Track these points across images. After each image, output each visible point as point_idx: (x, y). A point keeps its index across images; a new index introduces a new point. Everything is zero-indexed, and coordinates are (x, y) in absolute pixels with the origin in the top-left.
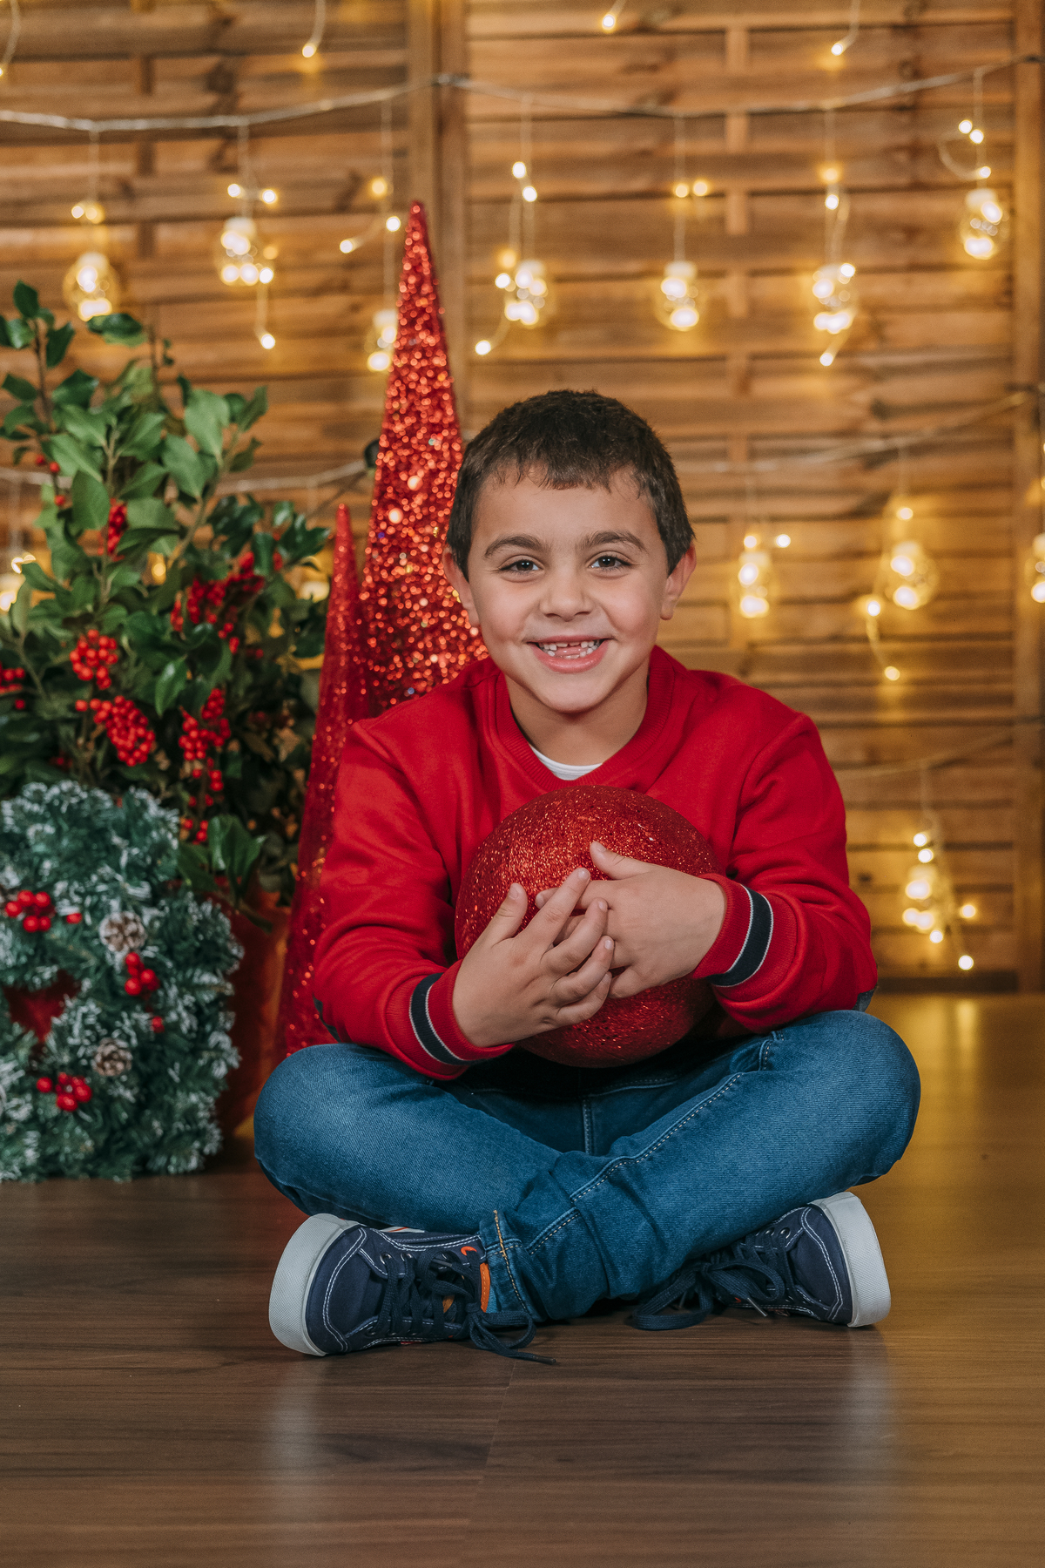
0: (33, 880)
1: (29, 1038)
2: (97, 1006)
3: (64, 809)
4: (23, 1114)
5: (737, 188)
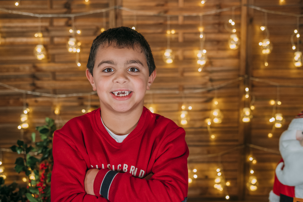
5: (181, 32)
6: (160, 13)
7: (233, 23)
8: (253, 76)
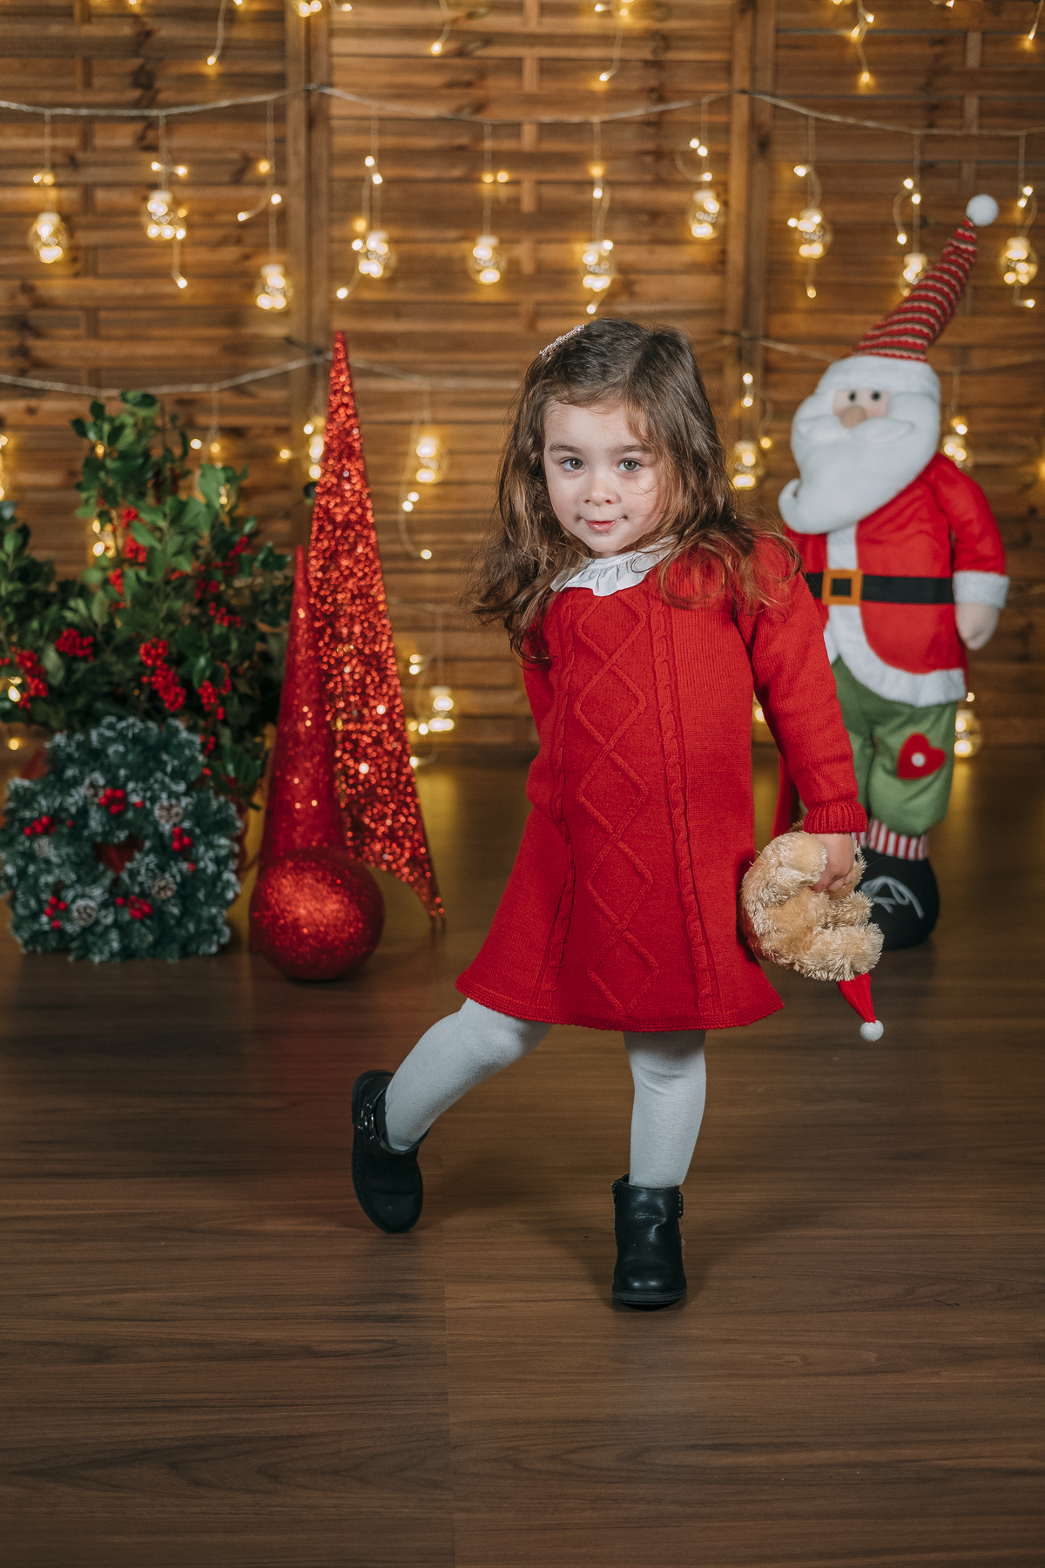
0: (112, 781)
1: (110, 875)
2: (155, 857)
3: (130, 735)
4: (110, 920)
5: (529, 178)
6: (460, 109)
7: (703, 152)
8: (767, 337)
